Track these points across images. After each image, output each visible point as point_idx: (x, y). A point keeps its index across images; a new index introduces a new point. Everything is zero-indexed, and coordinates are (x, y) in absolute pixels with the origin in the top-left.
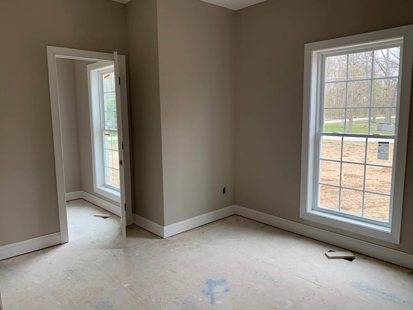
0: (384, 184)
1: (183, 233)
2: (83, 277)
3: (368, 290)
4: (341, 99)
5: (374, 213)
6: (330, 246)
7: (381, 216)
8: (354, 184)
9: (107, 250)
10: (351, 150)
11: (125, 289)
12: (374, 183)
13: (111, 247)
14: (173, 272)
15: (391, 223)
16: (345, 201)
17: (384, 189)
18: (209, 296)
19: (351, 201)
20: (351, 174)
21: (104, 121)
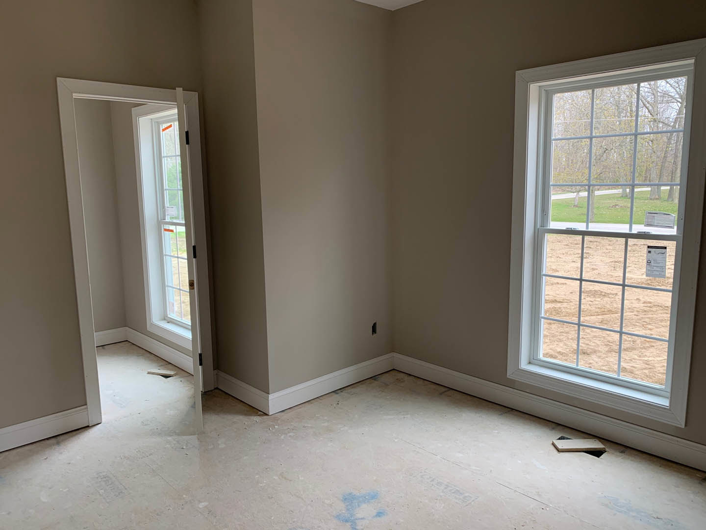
0: (650, 307)
1: (303, 405)
2: (126, 489)
3: (631, 513)
4: (575, 159)
5: (634, 360)
6: (560, 427)
7: (647, 366)
8: (599, 308)
9: (169, 438)
10: (592, 247)
11: (200, 513)
12: (634, 306)
13: (177, 432)
14: (285, 478)
15: (669, 390)
16: (584, 339)
17: (651, 316)
18: (348, 524)
19: (595, 339)
20: (593, 290)
21: (164, 207)
